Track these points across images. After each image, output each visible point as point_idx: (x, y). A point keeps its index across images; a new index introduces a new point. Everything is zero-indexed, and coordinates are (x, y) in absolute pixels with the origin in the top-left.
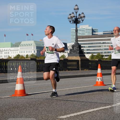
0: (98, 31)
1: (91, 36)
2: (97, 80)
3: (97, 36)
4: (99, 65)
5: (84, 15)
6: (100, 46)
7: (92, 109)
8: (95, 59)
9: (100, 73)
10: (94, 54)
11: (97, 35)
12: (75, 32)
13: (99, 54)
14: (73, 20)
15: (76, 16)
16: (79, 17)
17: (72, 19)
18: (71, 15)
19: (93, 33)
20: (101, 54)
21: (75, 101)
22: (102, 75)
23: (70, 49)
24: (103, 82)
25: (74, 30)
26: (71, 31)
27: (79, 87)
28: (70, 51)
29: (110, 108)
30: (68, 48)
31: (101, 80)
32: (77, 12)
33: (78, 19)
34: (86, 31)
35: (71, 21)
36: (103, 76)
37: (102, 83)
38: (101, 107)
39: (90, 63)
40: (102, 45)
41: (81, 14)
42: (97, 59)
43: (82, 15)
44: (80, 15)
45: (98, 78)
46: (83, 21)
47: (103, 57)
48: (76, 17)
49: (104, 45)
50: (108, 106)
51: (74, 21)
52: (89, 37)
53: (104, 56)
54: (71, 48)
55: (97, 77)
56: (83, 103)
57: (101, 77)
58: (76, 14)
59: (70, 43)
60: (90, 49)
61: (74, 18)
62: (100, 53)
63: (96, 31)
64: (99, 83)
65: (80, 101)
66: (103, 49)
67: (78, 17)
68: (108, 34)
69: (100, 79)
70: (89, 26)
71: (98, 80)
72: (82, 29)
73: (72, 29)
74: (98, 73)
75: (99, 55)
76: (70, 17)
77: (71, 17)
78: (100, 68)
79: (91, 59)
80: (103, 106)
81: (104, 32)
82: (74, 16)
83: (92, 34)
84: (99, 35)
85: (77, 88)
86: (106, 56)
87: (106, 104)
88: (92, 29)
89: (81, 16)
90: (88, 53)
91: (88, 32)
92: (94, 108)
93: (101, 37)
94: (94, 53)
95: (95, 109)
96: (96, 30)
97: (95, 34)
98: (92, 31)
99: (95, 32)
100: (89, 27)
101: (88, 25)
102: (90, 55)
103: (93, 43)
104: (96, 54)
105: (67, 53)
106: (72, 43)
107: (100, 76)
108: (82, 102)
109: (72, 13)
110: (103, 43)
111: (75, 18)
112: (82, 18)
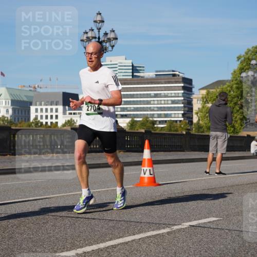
0: (144, 70)
1: (130, 80)
2: (142, 175)
3: (142, 81)
4: (147, 142)
5: (115, 34)
6: (148, 103)
7: (130, 235)
8: (137, 130)
9: (148, 159)
10: (135, 119)
11: (142, 78)
13: (147, 118)
15: (97, 37)
16: (106, 39)
18: (87, 33)
19: (135, 74)
20: (151, 119)
21: (94, 219)
22: (153, 163)
24: (154, 178)
27: (104, 188)
29: (168, 233)
31: (150, 174)
32: (100, 29)
33: (102, 42)
34: (119, 69)
36: (154, 166)
37: (153, 181)
38: (149, 231)
39: (127, 138)
40: (154, 100)
41: (108, 32)
42: (143, 129)
43: (111, 36)
44: (106, 34)
45: (145, 169)
46: (112, 48)
47: (156, 126)
48: (99, 38)
49: (158, 100)
50: (164, 228)
52: (126, 82)
53: (158, 123)
55: (143, 168)
56: (111, 224)
57: (151, 168)
58: (99, 31)
60: (127, 108)
62: (149, 116)
63: (141, 70)
64: (146, 180)
65: (105, 218)
66: (155, 109)
67: (103, 39)
68: (166, 77)
69: (148, 173)
70: (126, 59)
71: (145, 174)
72: (111, 65)
74: (145, 159)
75: (147, 121)
76: (85, 38)
77: (87, 38)
78: (148, 149)
79: (129, 129)
80: (153, 230)
81: (157, 72)
82: (93, 36)
83: (133, 76)
84: (147, 79)
85: (99, 192)
86: (161, 122)
87: (159, 226)
88: (131, 65)
89: (109, 36)
90: (123, 116)
91: (123, 71)
92: (134, 235)
93: (152, 83)
94: (137, 116)
95: (137, 237)
96: (140, 67)
97: (139, 76)
98: (132, 69)
99: (138, 71)
100: (127, 61)
101: (124, 57)
102: (128, 120)
103: (134, 94)
104: (141, 119)
105: (79, 116)
107: (148, 166)
108: (110, 220)
109: (90, 30)
110: (156, 96)
111: (97, 40)
112: (110, 42)
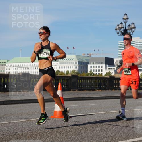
5: (135, 26)
12: (123, 45)
14: (122, 31)
15: (124, 27)
17: (120, 30)
18: (119, 25)
21: (123, 126)
23: (117, 65)
25: (123, 43)
26: (119, 45)
27: (128, 110)
28: (118, 67)
30: (115, 64)
32: (126, 23)
33: (127, 30)
34: (136, 44)
35: (119, 33)
39: (141, 82)
41: (131, 24)
44: (129, 25)
46: (133, 33)
48: (125, 28)
51: (123, 33)
54: (119, 64)
56: (133, 129)
58: (125, 24)
59: (117, 58)
61: (122, 29)
65: (129, 126)
67: (128, 28)
73: (119, 42)
76: (118, 28)
77: (119, 28)
82: (122, 26)
89: (131, 27)
91: (138, 45)
100: (141, 40)
101: (139, 38)
102: (141, 72)
105: (114, 70)
106: (120, 58)
108: (132, 127)
109: (120, 23)
111: (124, 29)
112: (131, 30)
